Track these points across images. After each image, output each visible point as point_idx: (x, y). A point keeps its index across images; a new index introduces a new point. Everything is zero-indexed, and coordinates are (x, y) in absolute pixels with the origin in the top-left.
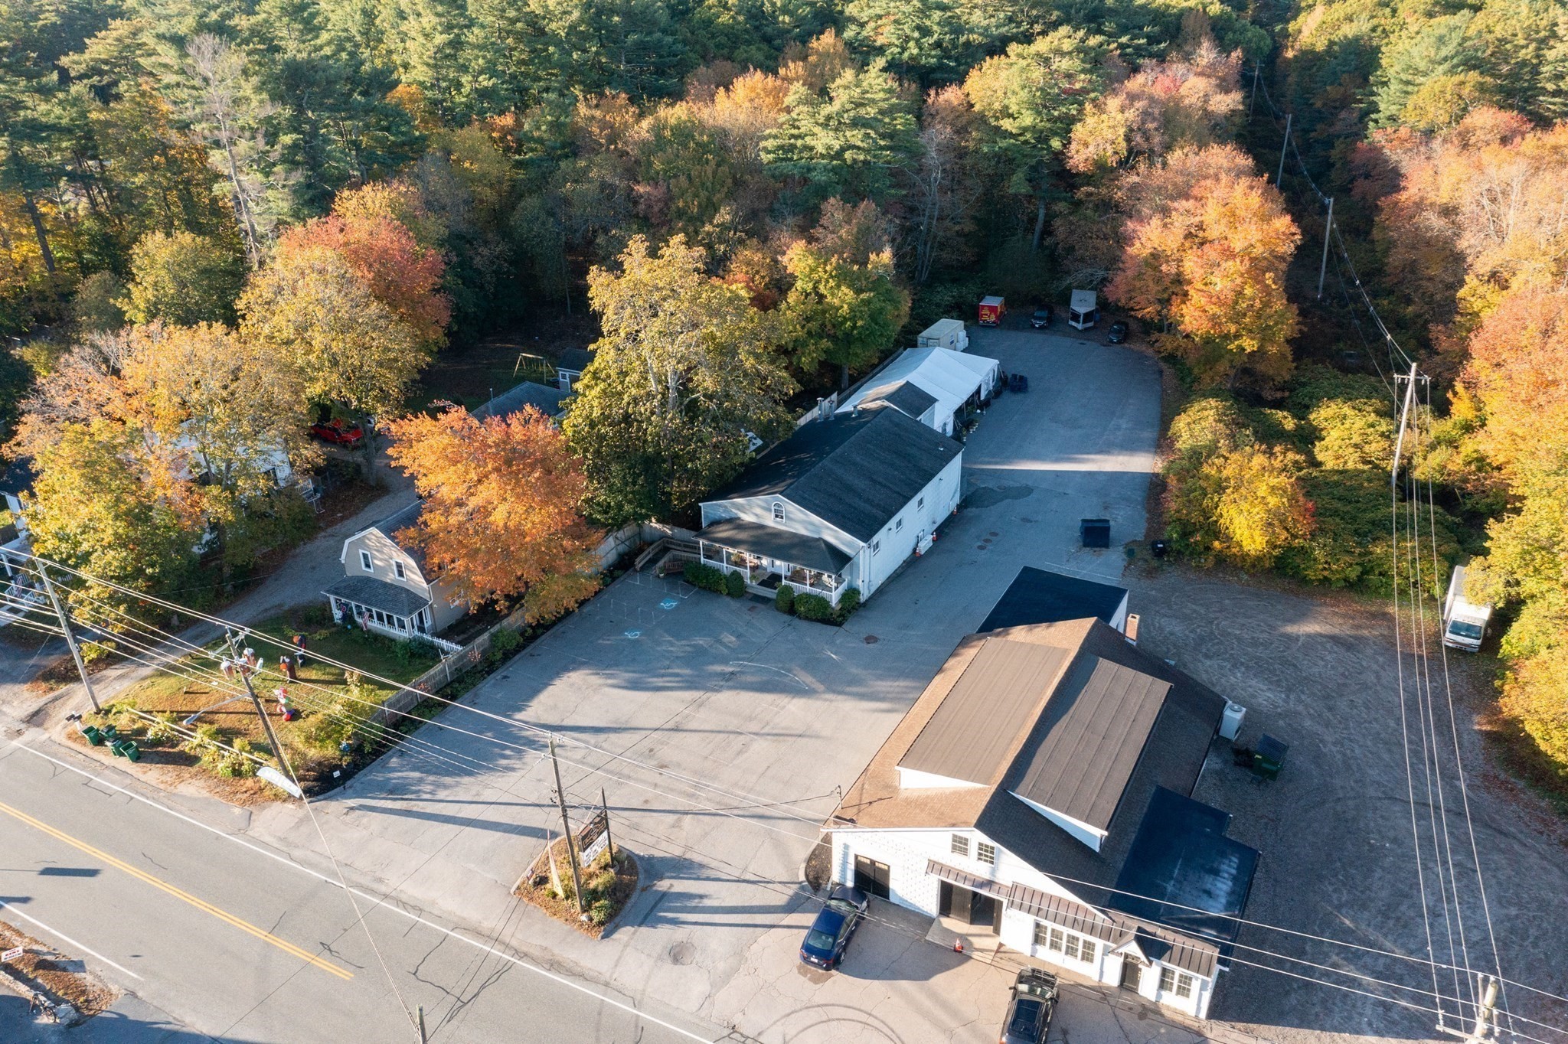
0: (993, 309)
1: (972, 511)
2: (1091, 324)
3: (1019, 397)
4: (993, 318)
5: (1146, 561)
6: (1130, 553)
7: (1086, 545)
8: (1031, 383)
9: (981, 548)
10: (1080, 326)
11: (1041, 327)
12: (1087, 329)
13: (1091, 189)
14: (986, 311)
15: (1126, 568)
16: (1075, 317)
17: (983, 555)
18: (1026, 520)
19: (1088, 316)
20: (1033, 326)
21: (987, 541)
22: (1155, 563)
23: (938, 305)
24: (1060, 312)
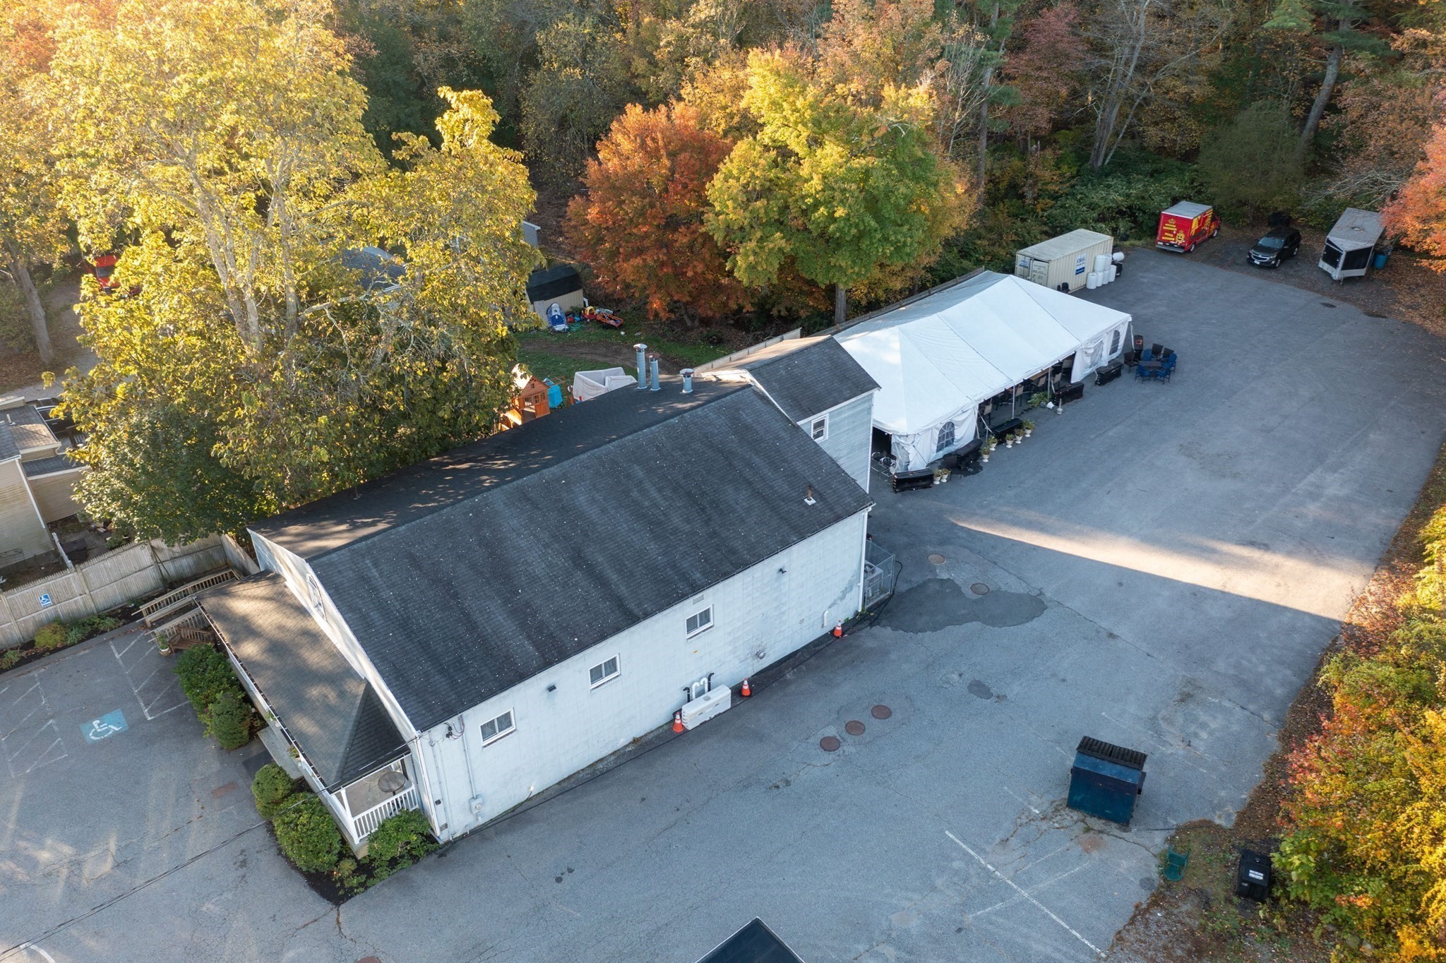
0: (1183, 224)
1: (884, 633)
2: (1360, 272)
4: (1181, 239)
6: (1173, 865)
7: (1072, 804)
9: (829, 745)
10: (1337, 273)
11: (1265, 266)
12: (1348, 280)
14: (1171, 226)
15: (1140, 913)
16: (1332, 256)
17: (820, 766)
19: (1355, 258)
20: (1250, 261)
21: (855, 728)
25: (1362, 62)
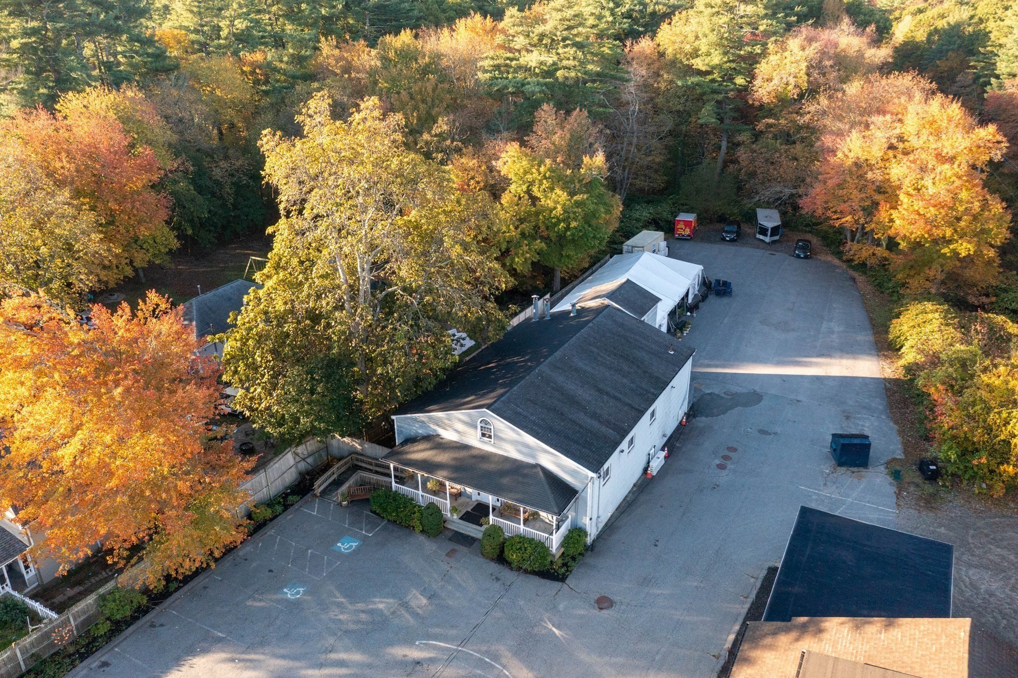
0: (687, 224)
1: (701, 421)
2: (777, 238)
3: (725, 300)
4: (688, 231)
5: (917, 485)
6: (896, 475)
7: (840, 464)
8: (734, 288)
9: (721, 467)
10: (767, 239)
11: (732, 240)
12: (774, 242)
13: (771, 121)
14: (681, 226)
15: (898, 495)
16: (763, 231)
17: (724, 477)
18: (762, 432)
19: (775, 231)
20: (724, 239)
21: (726, 458)
22: (929, 488)
23: (638, 220)
24: (746, 228)
25: (744, 137)
